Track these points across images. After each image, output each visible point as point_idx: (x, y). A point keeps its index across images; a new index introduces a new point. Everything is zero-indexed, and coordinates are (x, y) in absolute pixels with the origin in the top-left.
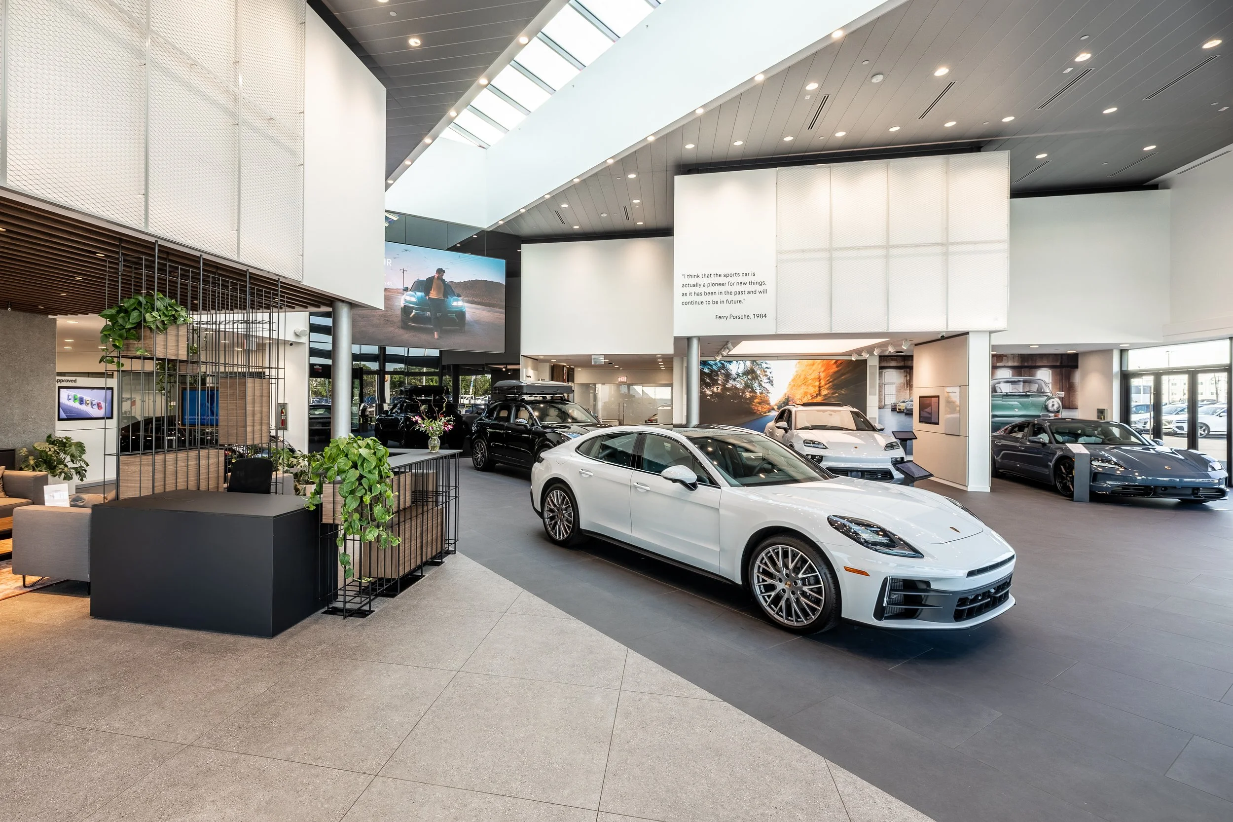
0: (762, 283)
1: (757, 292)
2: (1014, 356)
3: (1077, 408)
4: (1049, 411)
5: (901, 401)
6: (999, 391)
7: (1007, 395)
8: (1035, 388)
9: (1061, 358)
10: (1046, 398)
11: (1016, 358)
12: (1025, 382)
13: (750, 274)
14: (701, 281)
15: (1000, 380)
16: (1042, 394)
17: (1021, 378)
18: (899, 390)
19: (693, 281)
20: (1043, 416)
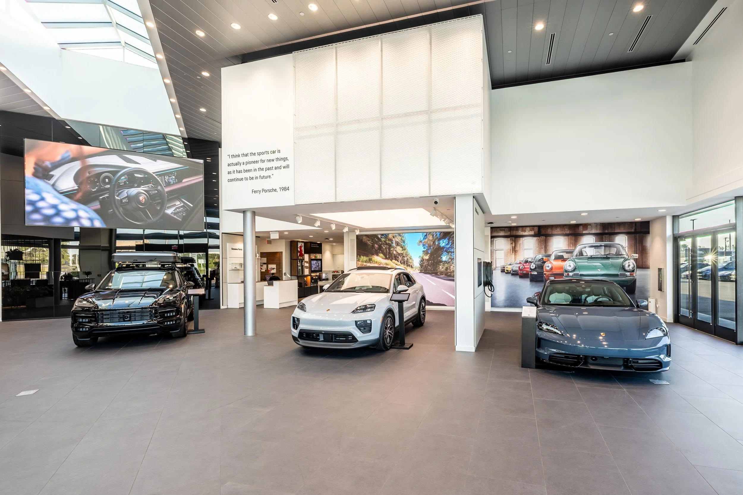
0: (285, 159)
1: (282, 167)
2: (596, 224)
3: (648, 268)
4: (625, 270)
5: (509, 264)
6: (585, 254)
7: (591, 258)
8: (613, 251)
9: (636, 225)
10: (622, 260)
11: (599, 226)
12: (606, 246)
13: (277, 152)
14: (241, 159)
15: (586, 245)
16: (620, 256)
17: (603, 243)
18: (506, 255)
19: (235, 160)
20: (621, 275)
